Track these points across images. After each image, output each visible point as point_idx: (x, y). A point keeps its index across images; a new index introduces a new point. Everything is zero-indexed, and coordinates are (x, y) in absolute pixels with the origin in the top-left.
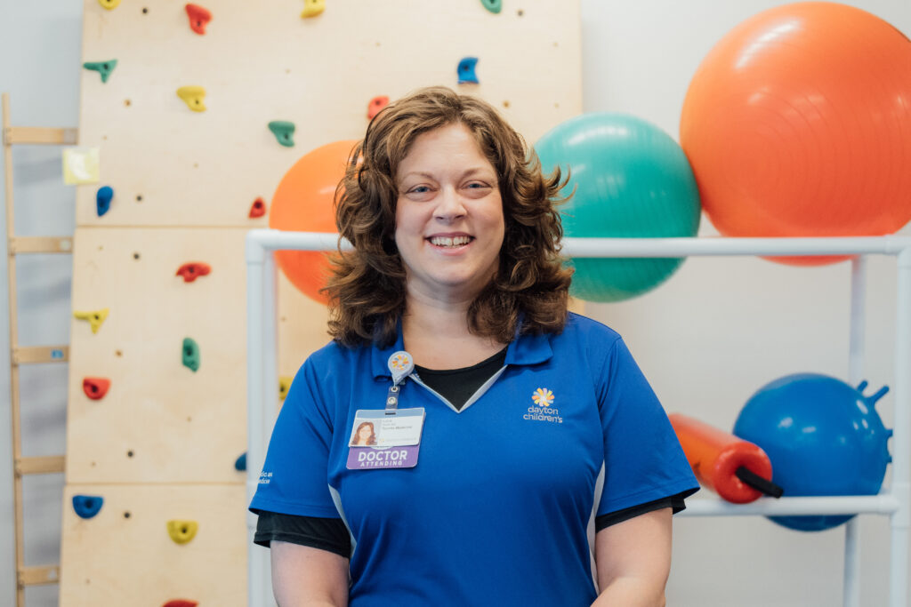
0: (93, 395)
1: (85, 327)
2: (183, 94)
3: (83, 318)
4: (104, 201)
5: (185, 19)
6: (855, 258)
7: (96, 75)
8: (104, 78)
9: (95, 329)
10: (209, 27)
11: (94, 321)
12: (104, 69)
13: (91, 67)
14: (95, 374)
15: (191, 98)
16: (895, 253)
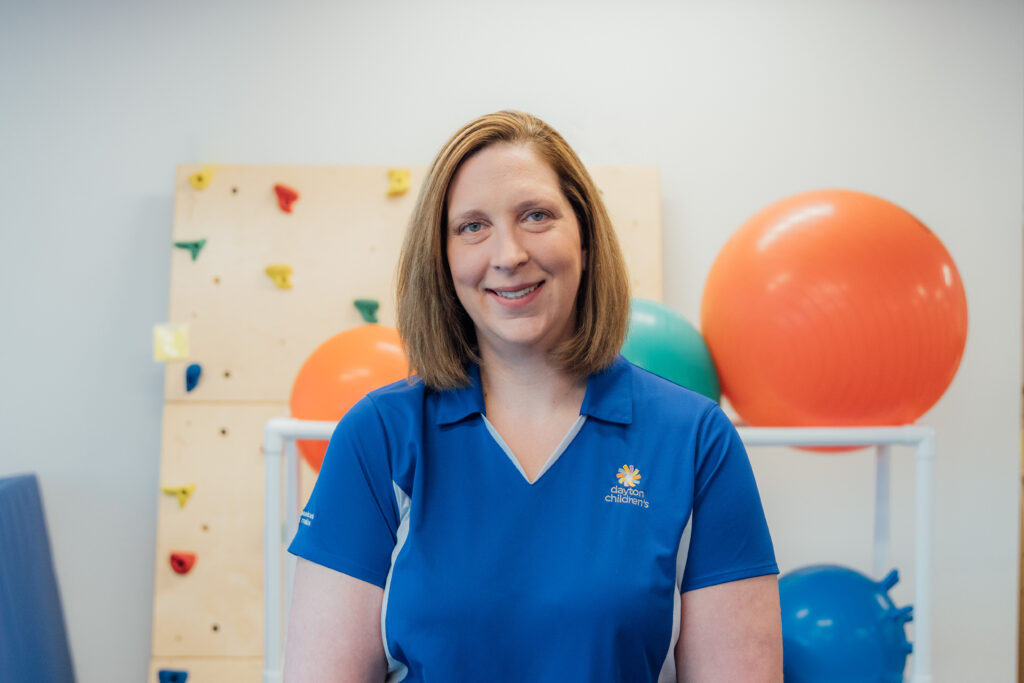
0: (180, 568)
1: (173, 502)
2: (271, 273)
3: (171, 493)
4: (193, 377)
5: (274, 200)
6: (882, 448)
7: (186, 254)
8: (194, 256)
9: (182, 504)
10: (296, 206)
11: (182, 496)
12: (195, 248)
13: (182, 246)
14: (182, 548)
15: (279, 276)
16: (914, 443)
